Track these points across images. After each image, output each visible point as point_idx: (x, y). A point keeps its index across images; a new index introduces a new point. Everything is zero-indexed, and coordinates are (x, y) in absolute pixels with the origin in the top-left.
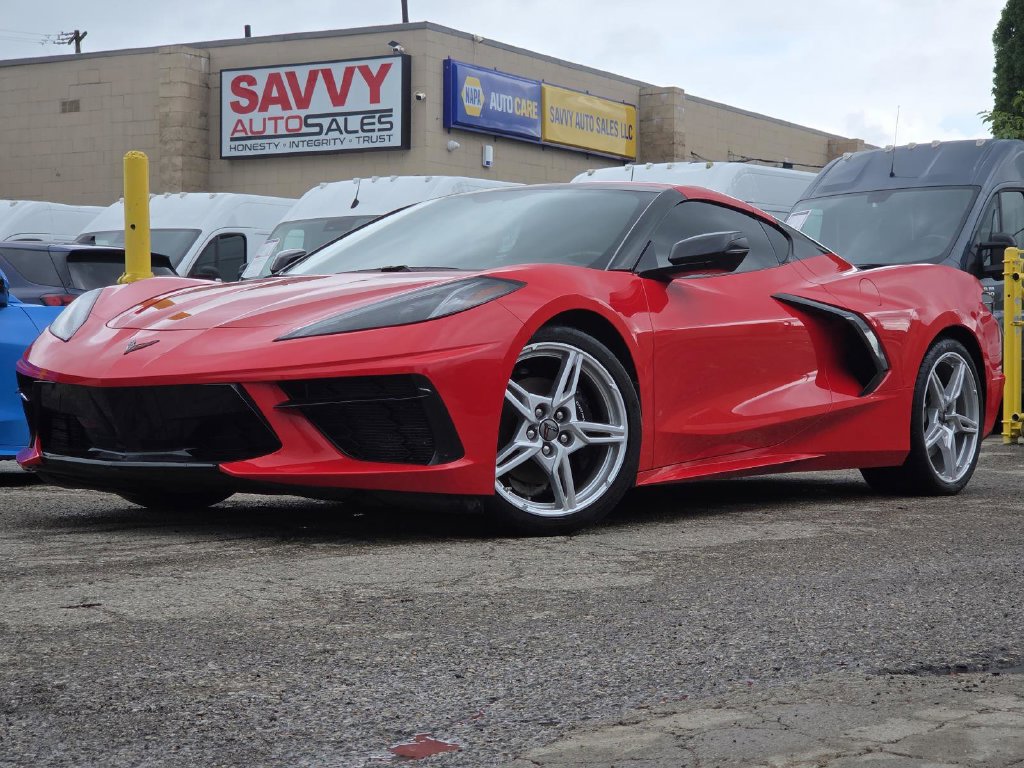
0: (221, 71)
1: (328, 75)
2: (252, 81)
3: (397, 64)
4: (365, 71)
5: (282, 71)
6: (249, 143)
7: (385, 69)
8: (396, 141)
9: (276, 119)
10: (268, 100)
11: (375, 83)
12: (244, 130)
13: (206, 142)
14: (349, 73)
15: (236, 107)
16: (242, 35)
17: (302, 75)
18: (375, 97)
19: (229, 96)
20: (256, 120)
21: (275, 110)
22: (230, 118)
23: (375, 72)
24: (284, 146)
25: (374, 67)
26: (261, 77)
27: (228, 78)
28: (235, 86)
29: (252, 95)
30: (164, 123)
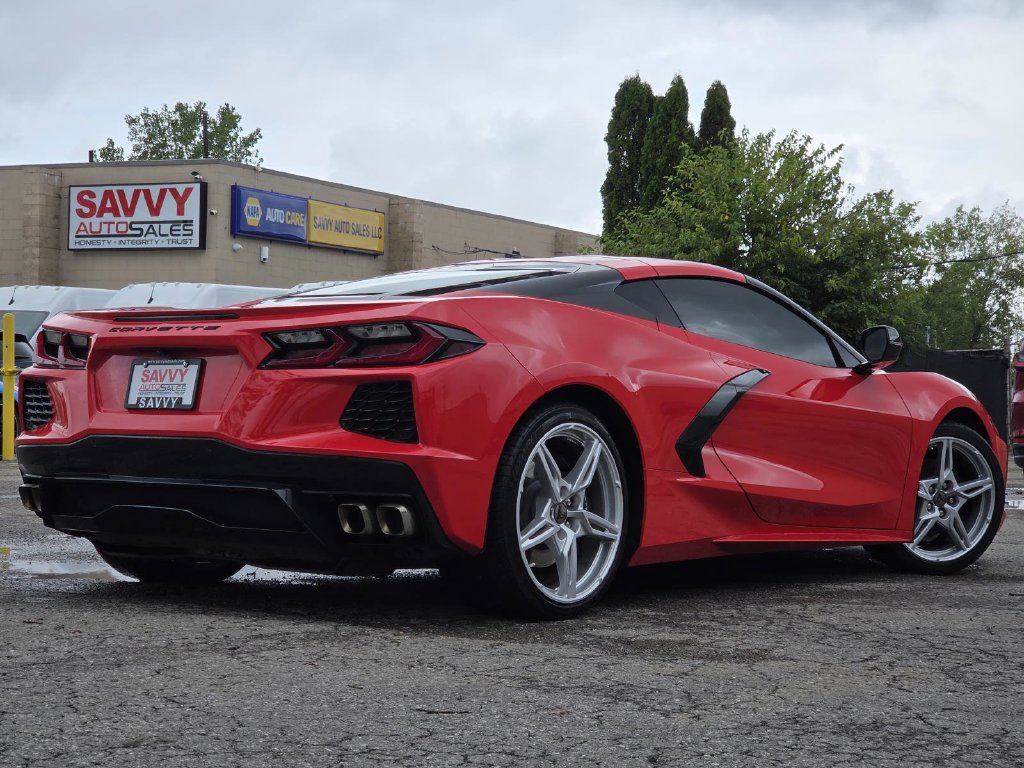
0: (70, 186)
1: (147, 194)
2: (92, 195)
3: (197, 187)
4: (174, 192)
5: (114, 189)
6: (89, 239)
7: (188, 191)
8: (196, 243)
9: (109, 223)
10: (103, 210)
11: (181, 201)
12: (86, 230)
13: (57, 237)
14: (163, 193)
15: (80, 213)
16: (86, 160)
17: (129, 192)
18: (180, 212)
19: (75, 205)
20: (95, 223)
21: (108, 217)
22: (75, 221)
23: (181, 194)
24: (114, 243)
25: (181, 189)
26: (99, 192)
27: (75, 192)
28: (80, 199)
29: (92, 206)
30: (27, 223)
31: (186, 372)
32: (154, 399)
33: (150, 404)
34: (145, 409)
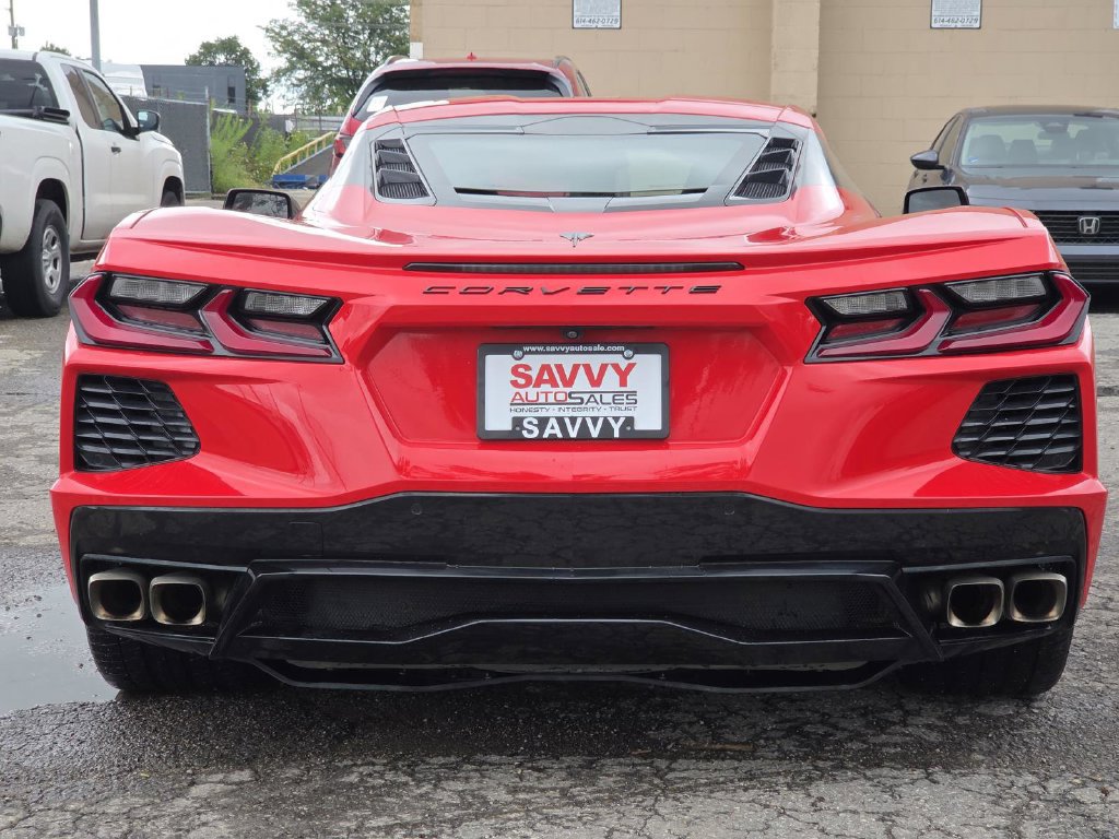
31: (630, 367)
32: (560, 420)
33: (553, 430)
34: (539, 439)
